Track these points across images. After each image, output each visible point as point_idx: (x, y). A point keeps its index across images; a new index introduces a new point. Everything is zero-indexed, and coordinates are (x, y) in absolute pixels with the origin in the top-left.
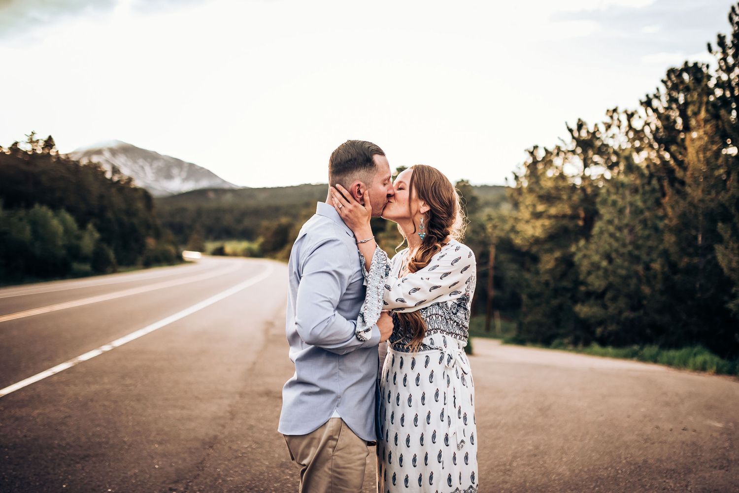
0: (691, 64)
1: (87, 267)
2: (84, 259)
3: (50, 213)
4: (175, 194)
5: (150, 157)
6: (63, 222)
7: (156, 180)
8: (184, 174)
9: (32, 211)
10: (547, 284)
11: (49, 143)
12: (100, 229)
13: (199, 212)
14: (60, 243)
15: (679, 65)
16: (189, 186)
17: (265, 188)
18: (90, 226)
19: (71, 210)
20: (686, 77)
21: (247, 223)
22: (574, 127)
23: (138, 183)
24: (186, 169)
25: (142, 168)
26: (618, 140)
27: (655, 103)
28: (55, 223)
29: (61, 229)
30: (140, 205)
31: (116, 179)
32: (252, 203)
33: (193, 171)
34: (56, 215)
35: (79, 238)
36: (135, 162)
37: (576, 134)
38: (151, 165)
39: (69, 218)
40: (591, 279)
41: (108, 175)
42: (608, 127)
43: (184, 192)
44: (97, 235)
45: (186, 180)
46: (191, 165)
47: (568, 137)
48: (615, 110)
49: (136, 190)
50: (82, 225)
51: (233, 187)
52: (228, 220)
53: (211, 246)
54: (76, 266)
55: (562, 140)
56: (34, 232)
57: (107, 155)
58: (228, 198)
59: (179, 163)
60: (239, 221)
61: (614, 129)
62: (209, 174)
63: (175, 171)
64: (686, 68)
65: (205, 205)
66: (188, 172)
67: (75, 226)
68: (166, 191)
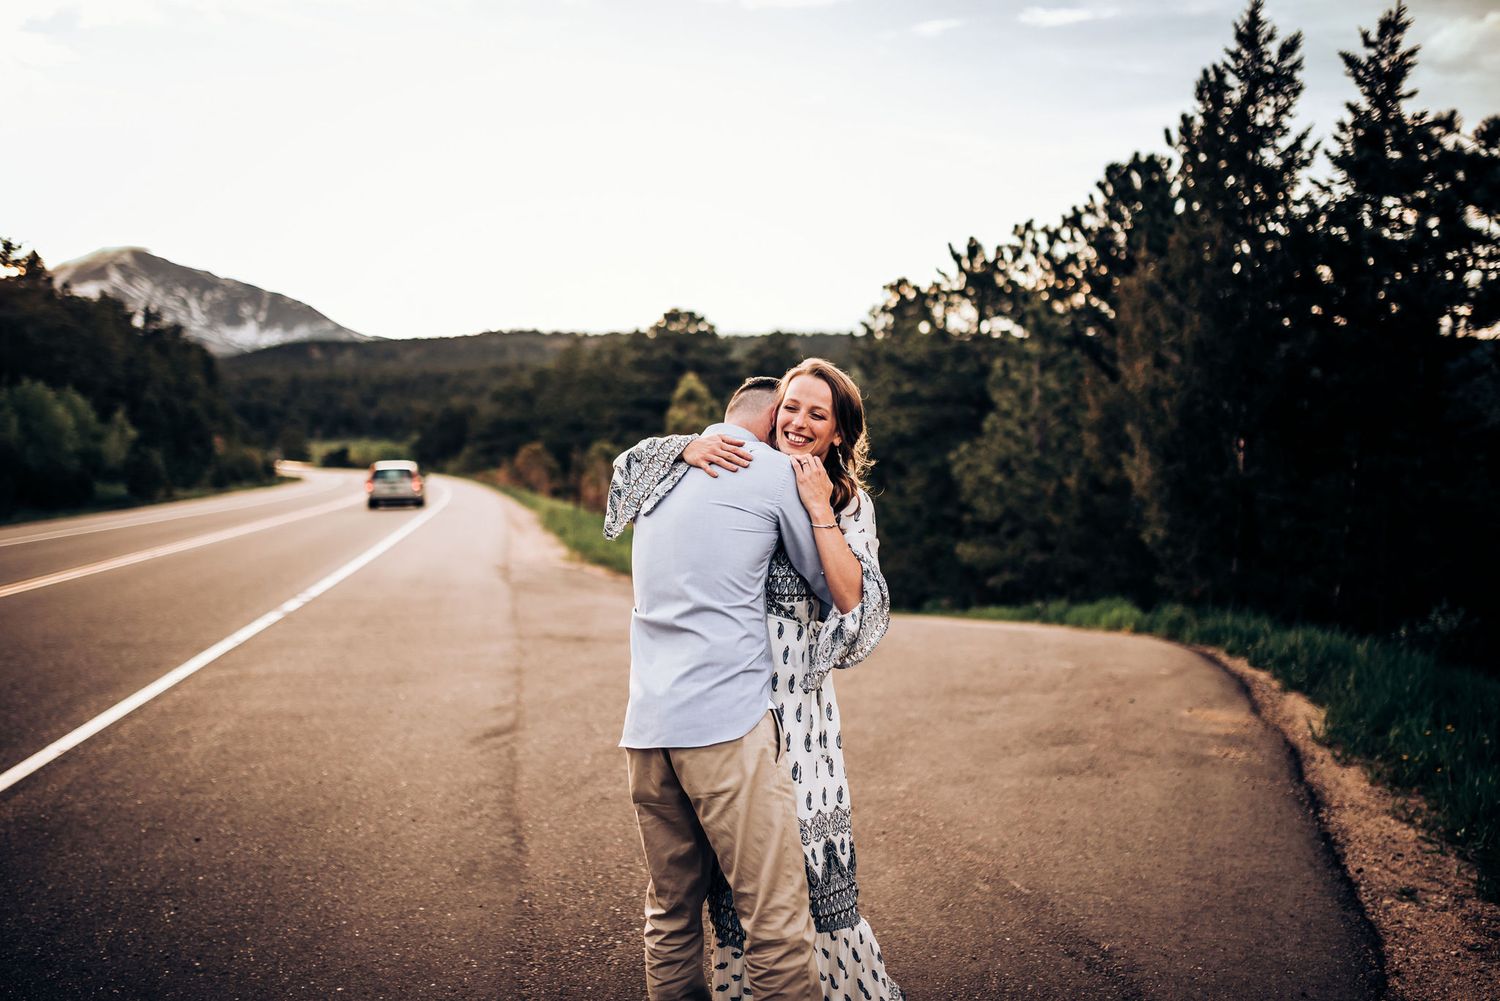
0: (1143, 158)
1: (121, 490)
2: (112, 476)
3: (50, 395)
4: (248, 351)
5: (198, 282)
6: (72, 408)
7: (210, 327)
8: (262, 316)
9: (17, 390)
10: (917, 511)
11: (35, 265)
12: (136, 421)
13: (295, 385)
14: (70, 447)
15: (1124, 159)
16: (273, 337)
17: (415, 340)
18: (119, 416)
19: (83, 388)
20: (1137, 180)
21: (386, 405)
22: (963, 251)
23: (191, 333)
24: (265, 304)
25: (185, 303)
26: (1032, 277)
27: (1088, 221)
28: (59, 409)
29: (69, 422)
30: (198, 378)
31: (155, 328)
32: (391, 368)
33: (281, 309)
34: (59, 398)
35: (98, 438)
36: (169, 291)
37: (966, 264)
38: (200, 298)
39: (79, 400)
40: (980, 503)
41: (138, 322)
42: (1018, 253)
43: (264, 347)
44: (132, 433)
45: (265, 326)
46: (277, 298)
47: (952, 268)
48: (1029, 226)
50: (105, 415)
51: (356, 336)
52: (349, 400)
53: (319, 449)
54: (101, 488)
55: (944, 274)
56: (25, 428)
57: (116, 278)
58: (347, 360)
59: (253, 293)
60: (370, 403)
61: (1028, 258)
62: (310, 314)
63: (246, 310)
64: (1135, 163)
65: (305, 373)
66: (270, 310)
67: (92, 416)
68: (231, 346)
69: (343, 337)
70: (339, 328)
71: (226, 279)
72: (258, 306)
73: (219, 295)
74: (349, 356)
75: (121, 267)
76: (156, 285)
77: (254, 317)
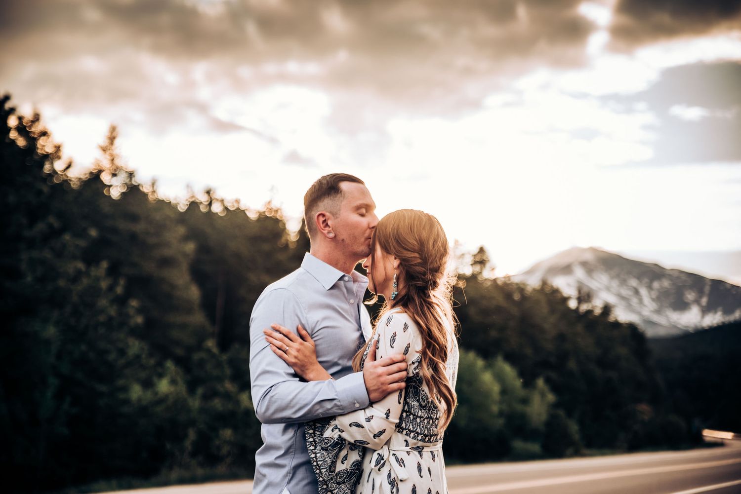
1: (536, 447)
2: (531, 435)
4: (692, 332)
5: (648, 273)
6: (500, 377)
7: (658, 312)
8: (704, 301)
11: (481, 259)
12: (555, 387)
14: (495, 408)
16: (713, 319)
18: (540, 382)
23: (622, 315)
24: (707, 289)
25: (636, 292)
28: (487, 377)
29: (496, 388)
31: (584, 307)
33: (720, 292)
34: (489, 366)
35: (525, 401)
36: (623, 282)
38: (650, 288)
39: (508, 370)
41: (572, 304)
43: (706, 328)
44: (551, 397)
45: (705, 311)
46: (718, 285)
49: (617, 325)
50: (529, 383)
54: (519, 445)
57: (579, 273)
59: (696, 281)
63: (690, 296)
66: (710, 296)
67: (518, 383)
68: (678, 328)
71: (672, 270)
72: (701, 293)
73: (666, 283)
75: (584, 264)
76: (612, 278)
77: (697, 302)
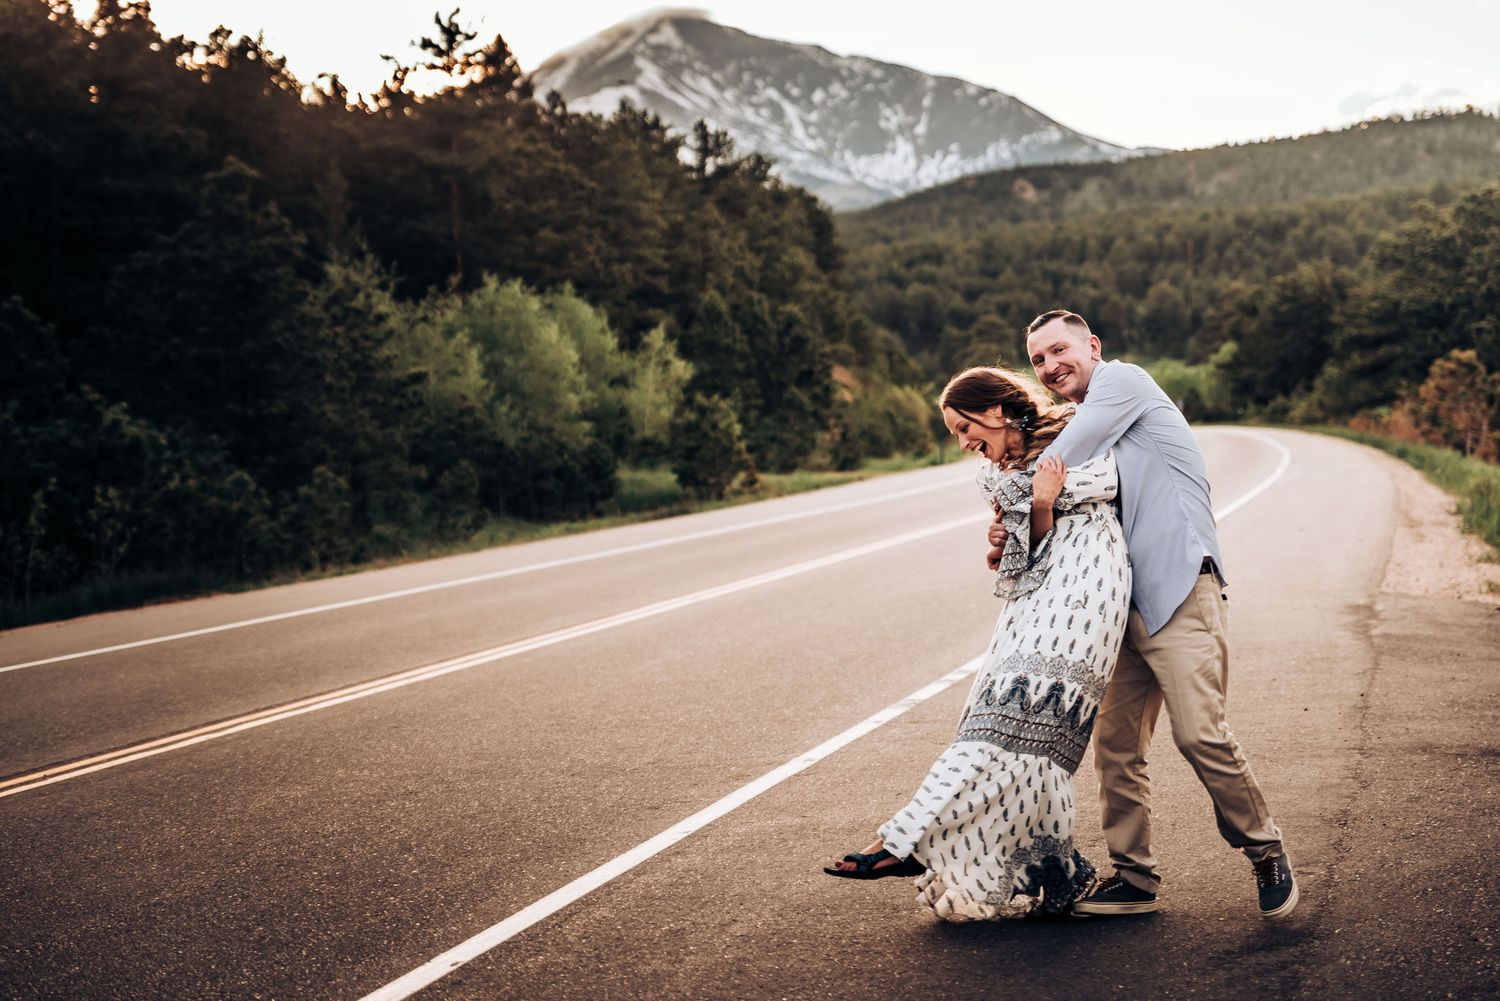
2: (648, 454)
3: (533, 304)
5: (802, 68)
6: (574, 330)
8: (922, 123)
9: (478, 300)
12: (689, 348)
14: (572, 400)
18: (656, 338)
28: (551, 334)
29: (571, 354)
33: (957, 107)
34: (551, 308)
35: (626, 382)
38: (805, 103)
44: (682, 369)
46: (949, 85)
49: (783, 196)
51: (1107, 151)
62: (1017, 116)
63: (891, 118)
65: (1005, 232)
66: (936, 111)
67: (610, 340)
68: (870, 191)
69: (1081, 156)
70: (1073, 139)
71: (854, 58)
72: (914, 109)
73: (840, 89)
74: (1091, 189)
75: (659, 53)
76: (723, 81)
77: (905, 130)
